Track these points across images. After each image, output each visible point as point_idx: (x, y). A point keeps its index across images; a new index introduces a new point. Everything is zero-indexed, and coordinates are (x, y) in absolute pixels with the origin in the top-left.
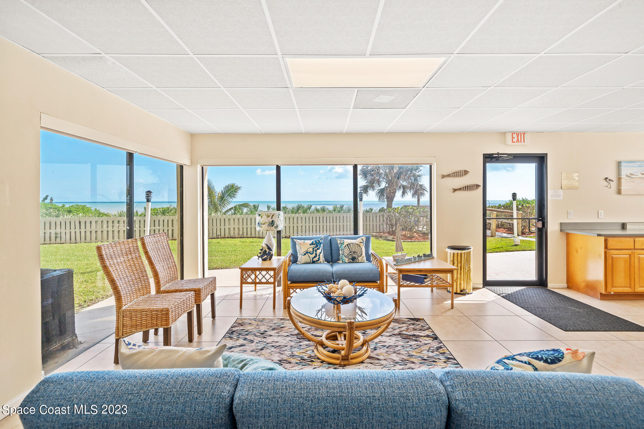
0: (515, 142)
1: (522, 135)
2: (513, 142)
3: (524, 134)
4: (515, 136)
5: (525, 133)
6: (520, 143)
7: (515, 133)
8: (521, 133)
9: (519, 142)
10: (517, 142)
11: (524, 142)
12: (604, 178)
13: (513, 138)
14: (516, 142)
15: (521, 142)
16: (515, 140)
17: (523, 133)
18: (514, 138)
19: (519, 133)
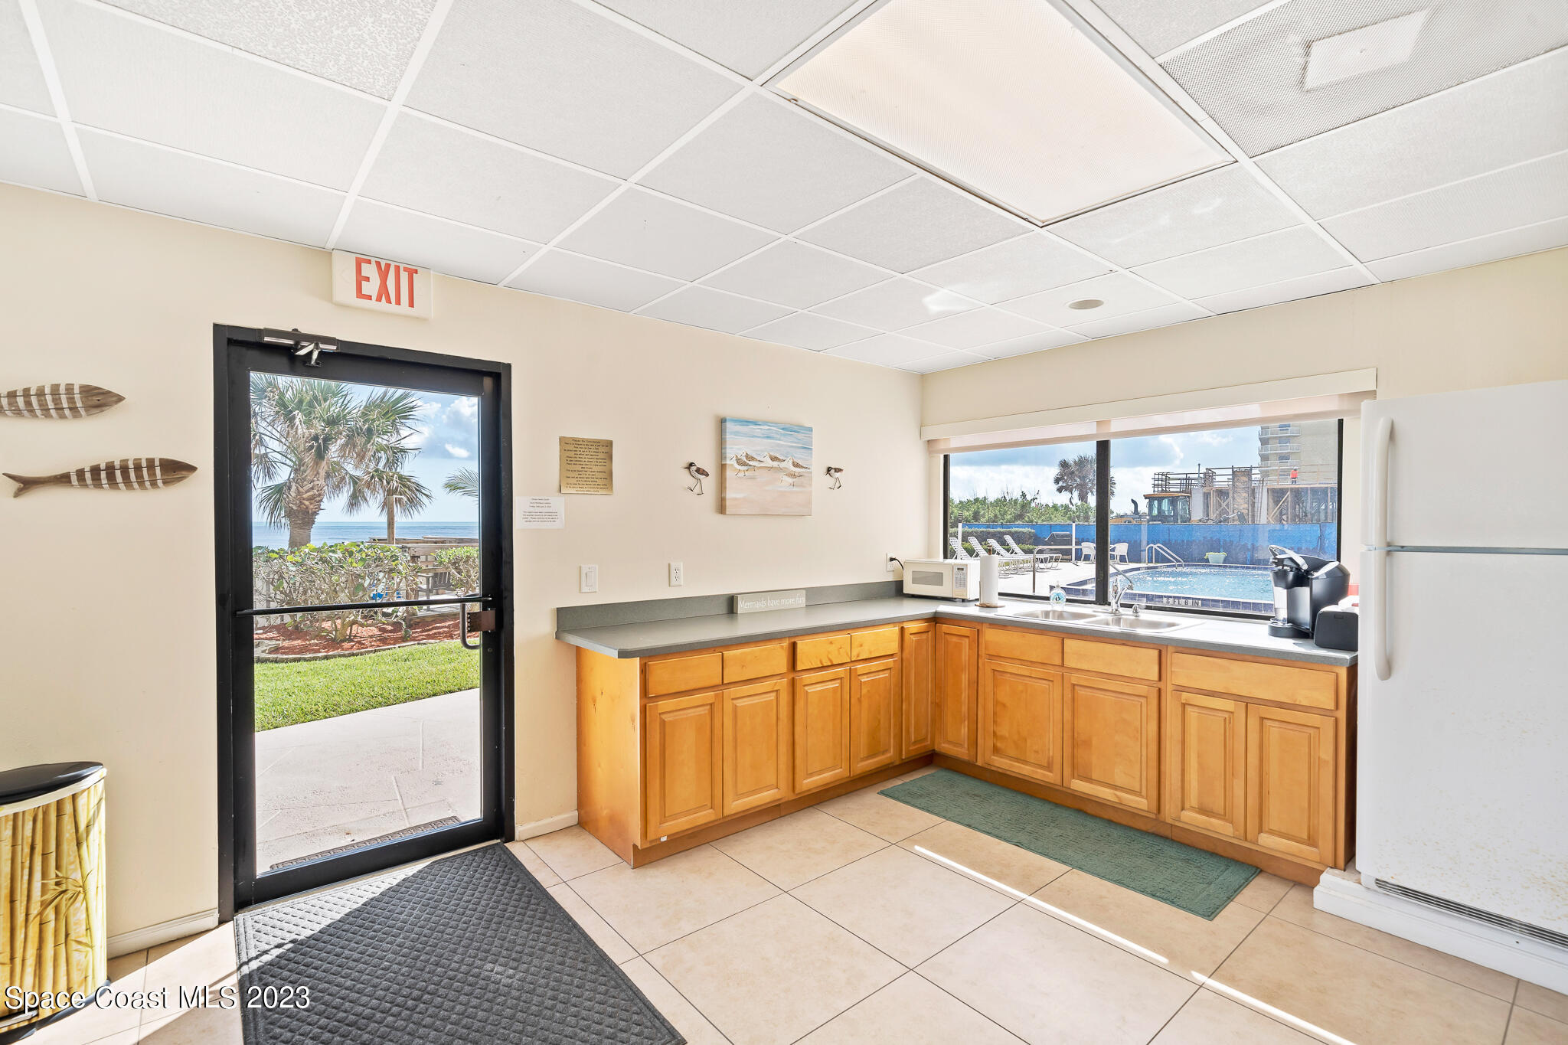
0: (369, 297)
1: (404, 276)
2: (360, 294)
3: (412, 272)
4: (369, 270)
5: (416, 272)
6: (393, 307)
7: (373, 260)
8: (397, 268)
9: (389, 301)
10: (379, 299)
11: (411, 305)
12: (686, 465)
13: (361, 279)
14: (374, 297)
15: (398, 302)
16: (371, 287)
17: (405, 269)
18: (367, 279)
19: (388, 266)
